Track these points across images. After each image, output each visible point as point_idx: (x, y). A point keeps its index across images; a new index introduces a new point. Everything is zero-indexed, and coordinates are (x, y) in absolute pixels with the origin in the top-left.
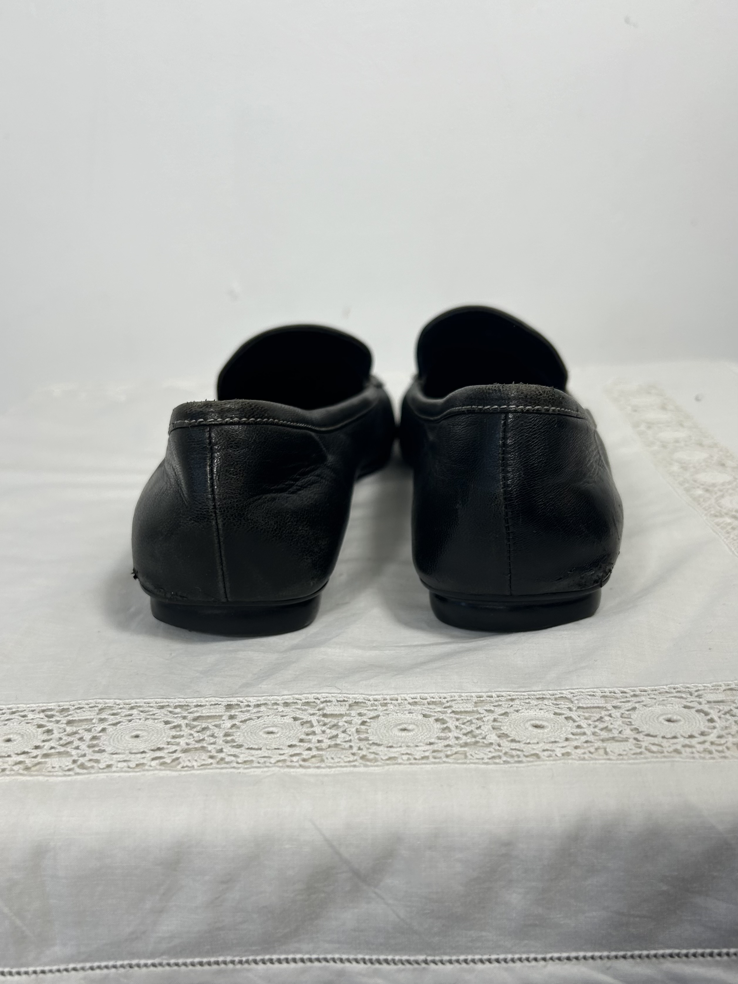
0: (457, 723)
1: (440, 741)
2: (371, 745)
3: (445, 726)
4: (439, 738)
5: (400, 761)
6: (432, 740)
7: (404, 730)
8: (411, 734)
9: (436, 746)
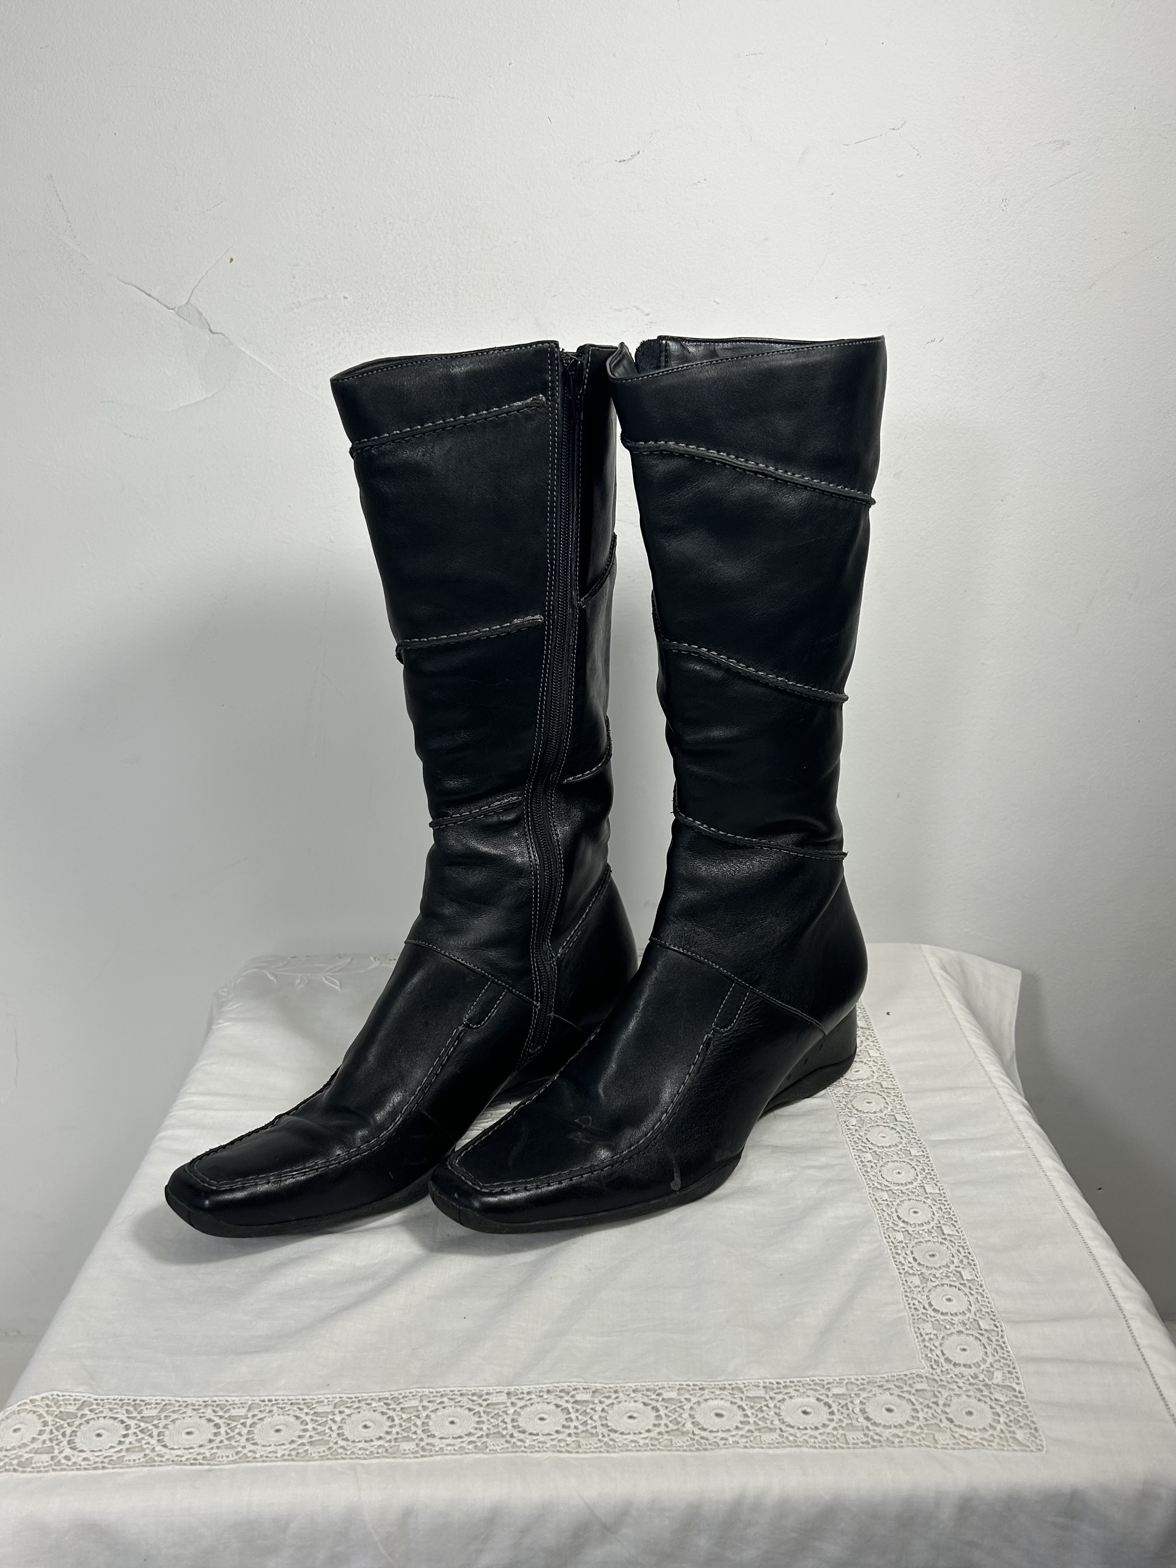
0: (666, 1412)
1: (655, 1428)
2: (609, 1431)
3: (658, 1413)
4: (655, 1425)
5: (630, 1448)
6: (650, 1427)
7: (631, 1417)
8: (636, 1421)
9: (652, 1433)
